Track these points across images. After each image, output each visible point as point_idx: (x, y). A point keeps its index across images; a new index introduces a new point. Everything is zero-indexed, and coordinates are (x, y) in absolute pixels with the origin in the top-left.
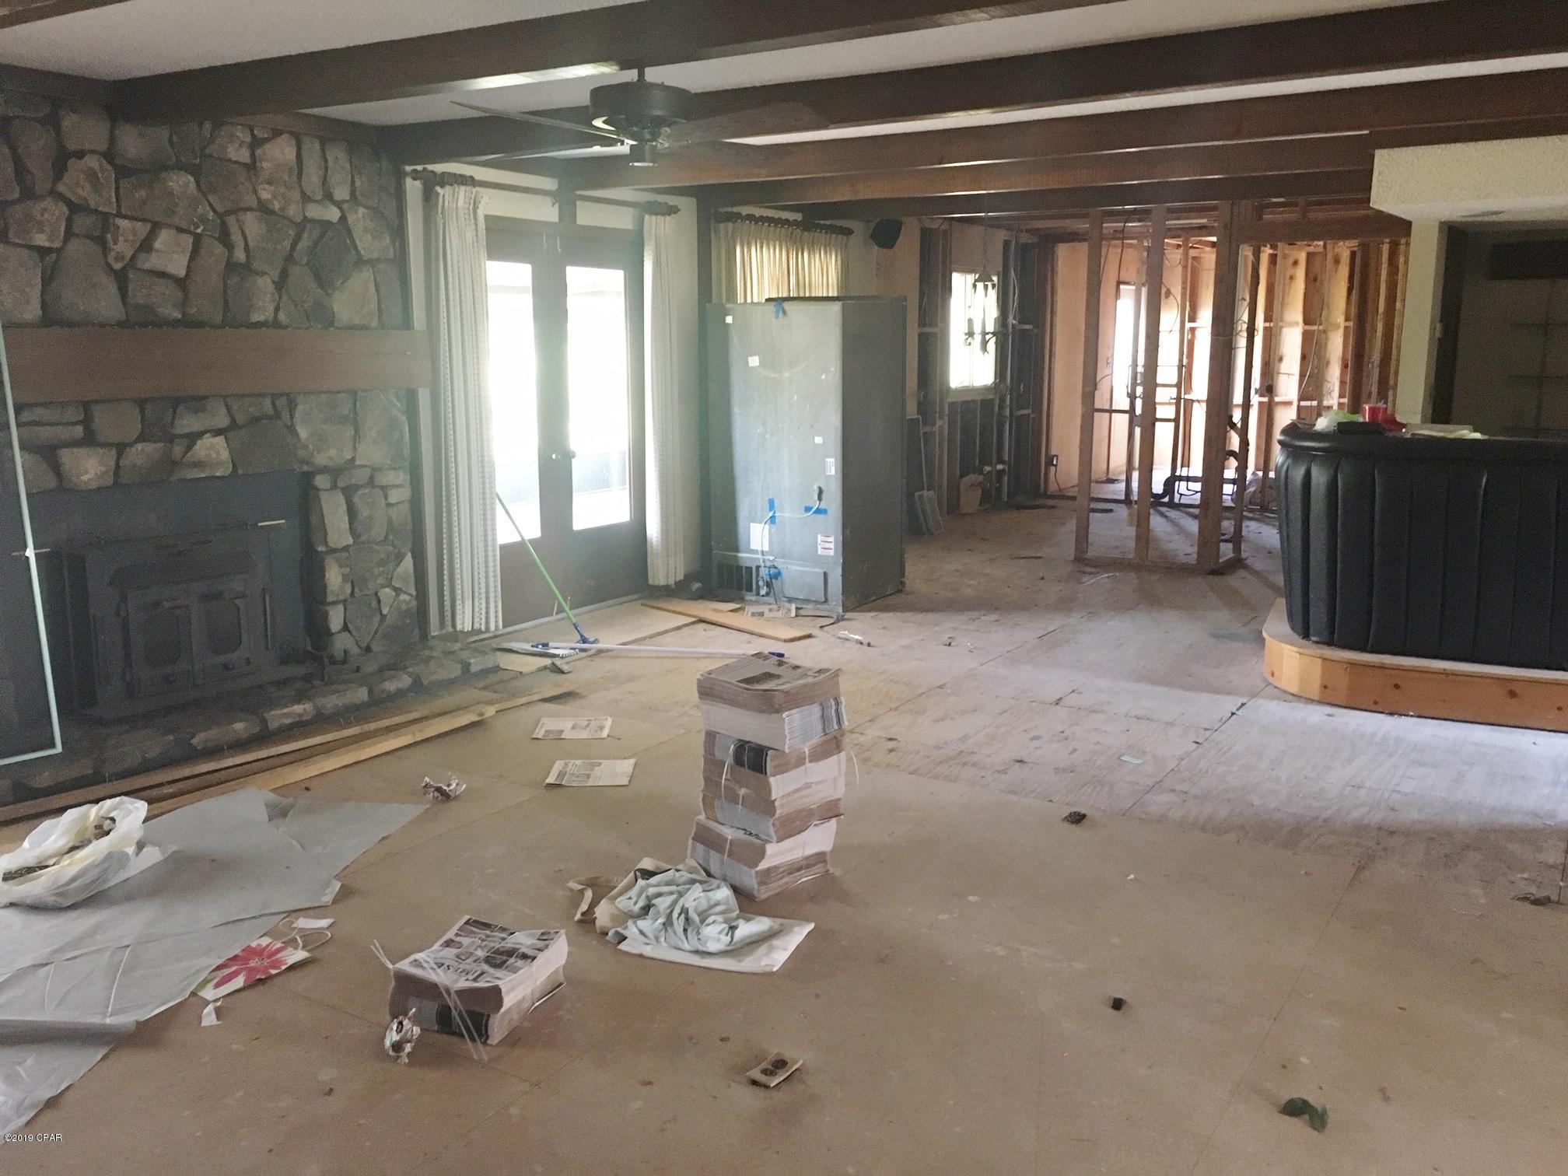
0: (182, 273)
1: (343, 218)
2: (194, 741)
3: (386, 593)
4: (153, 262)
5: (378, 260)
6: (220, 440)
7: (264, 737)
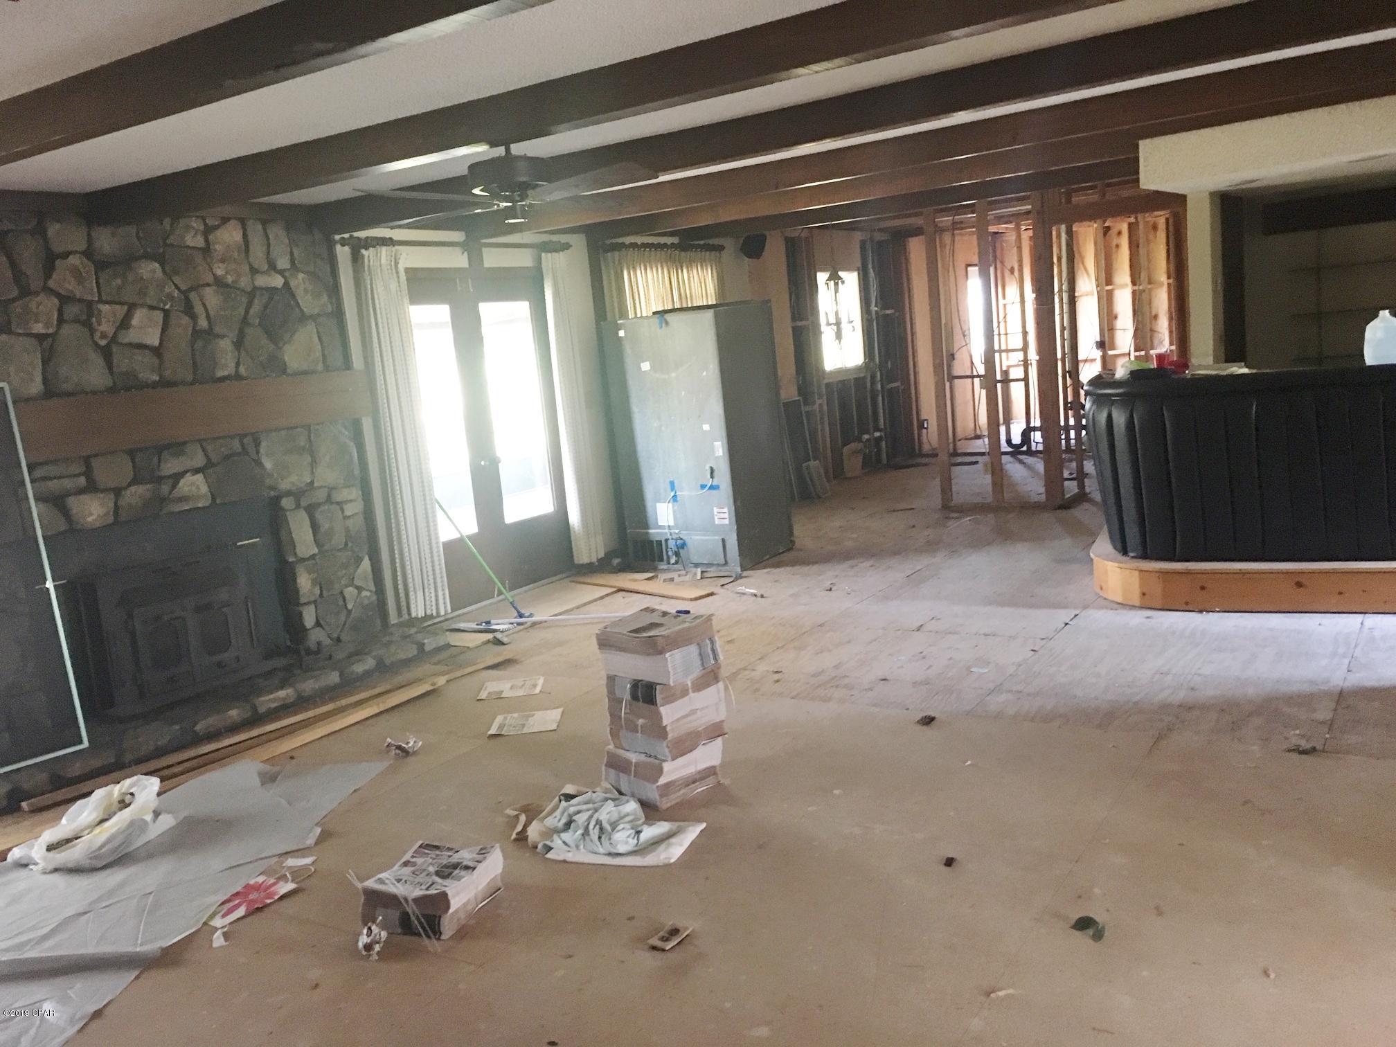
0: (156, 343)
1: (286, 284)
2: (198, 728)
3: (350, 592)
4: (132, 336)
5: (319, 315)
6: (200, 477)
7: (256, 719)
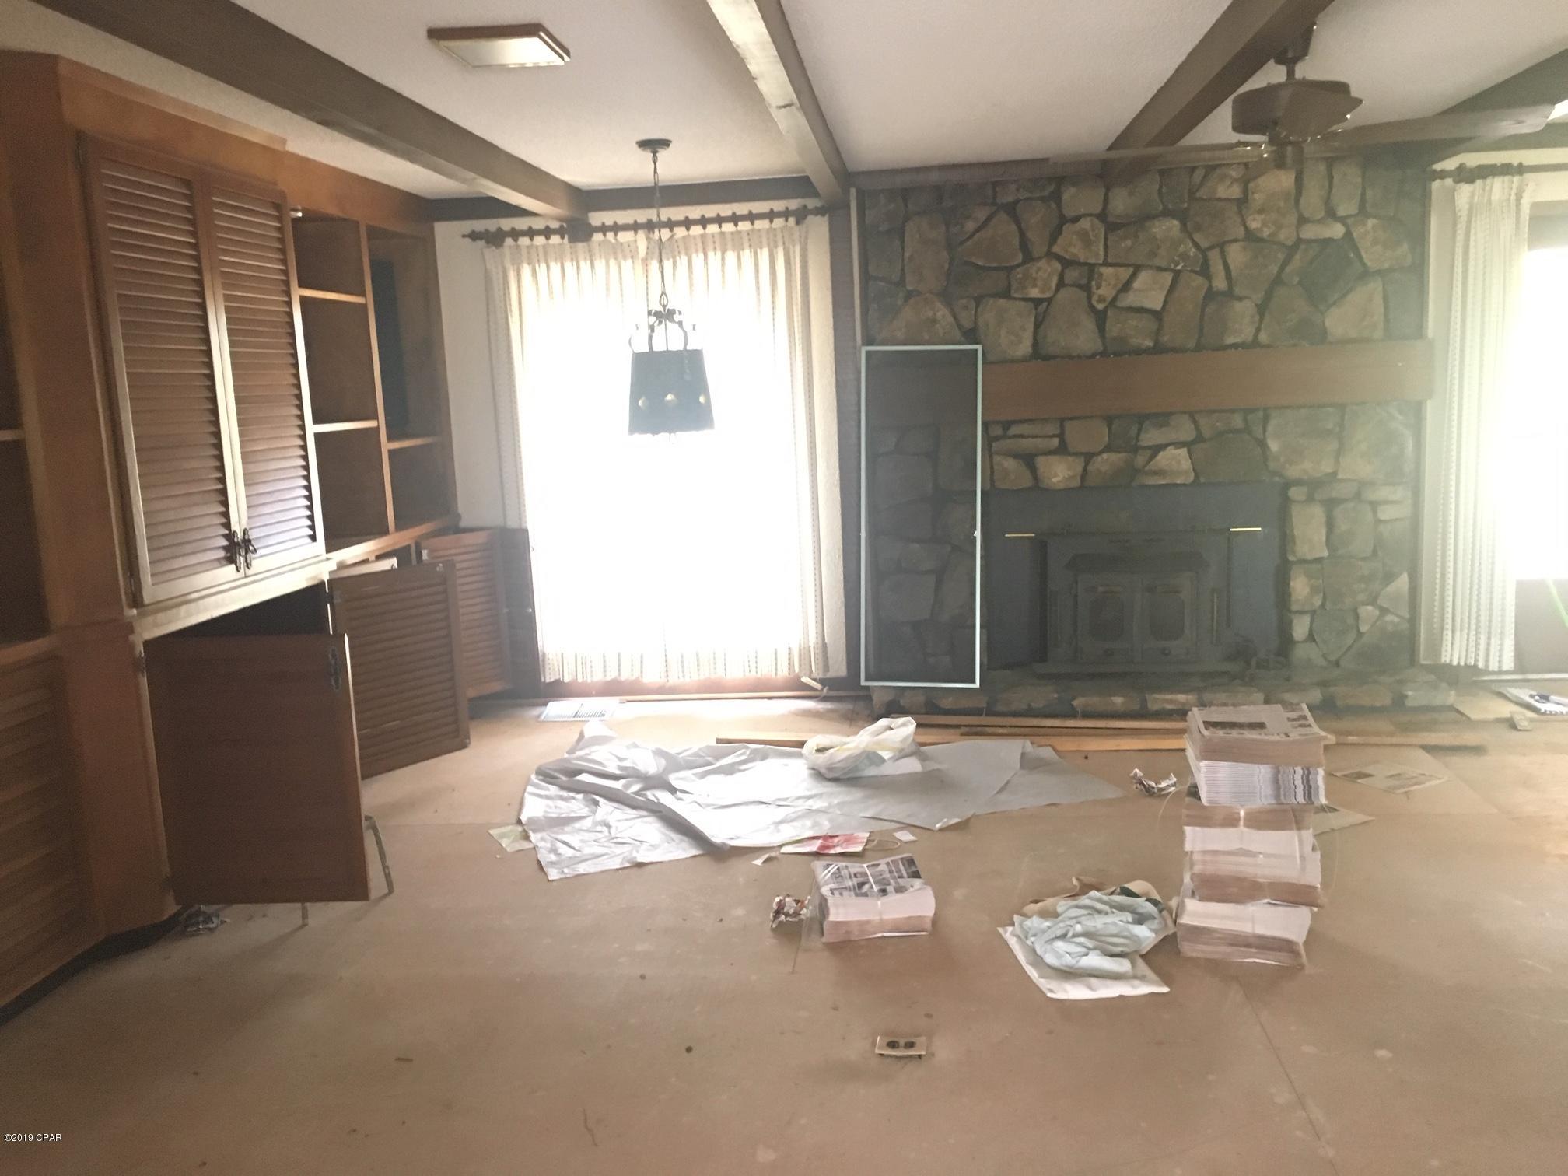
0: (1158, 307)
1: (1348, 234)
2: (1075, 703)
3: (1368, 612)
4: (1130, 299)
5: (1391, 270)
6: (1183, 451)
